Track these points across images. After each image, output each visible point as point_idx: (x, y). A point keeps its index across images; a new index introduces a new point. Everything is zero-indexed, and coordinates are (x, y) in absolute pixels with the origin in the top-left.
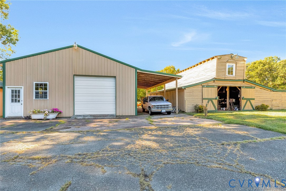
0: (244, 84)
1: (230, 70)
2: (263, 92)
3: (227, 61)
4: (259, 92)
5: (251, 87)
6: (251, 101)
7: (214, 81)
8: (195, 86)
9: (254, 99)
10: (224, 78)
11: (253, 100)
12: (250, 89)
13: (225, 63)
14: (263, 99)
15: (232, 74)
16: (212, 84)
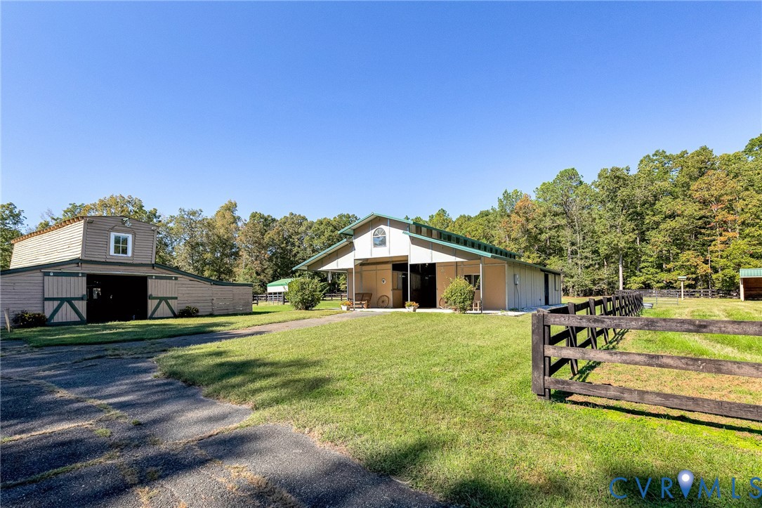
0: (153, 271)
1: (121, 245)
2: (196, 286)
3: (113, 229)
4: (189, 286)
5: (170, 278)
6: (169, 301)
7: (78, 264)
8: (23, 273)
9: (176, 298)
10: (104, 260)
11: (173, 300)
12: (168, 281)
13: (107, 232)
14: (196, 298)
15: (126, 253)
16: (74, 269)
